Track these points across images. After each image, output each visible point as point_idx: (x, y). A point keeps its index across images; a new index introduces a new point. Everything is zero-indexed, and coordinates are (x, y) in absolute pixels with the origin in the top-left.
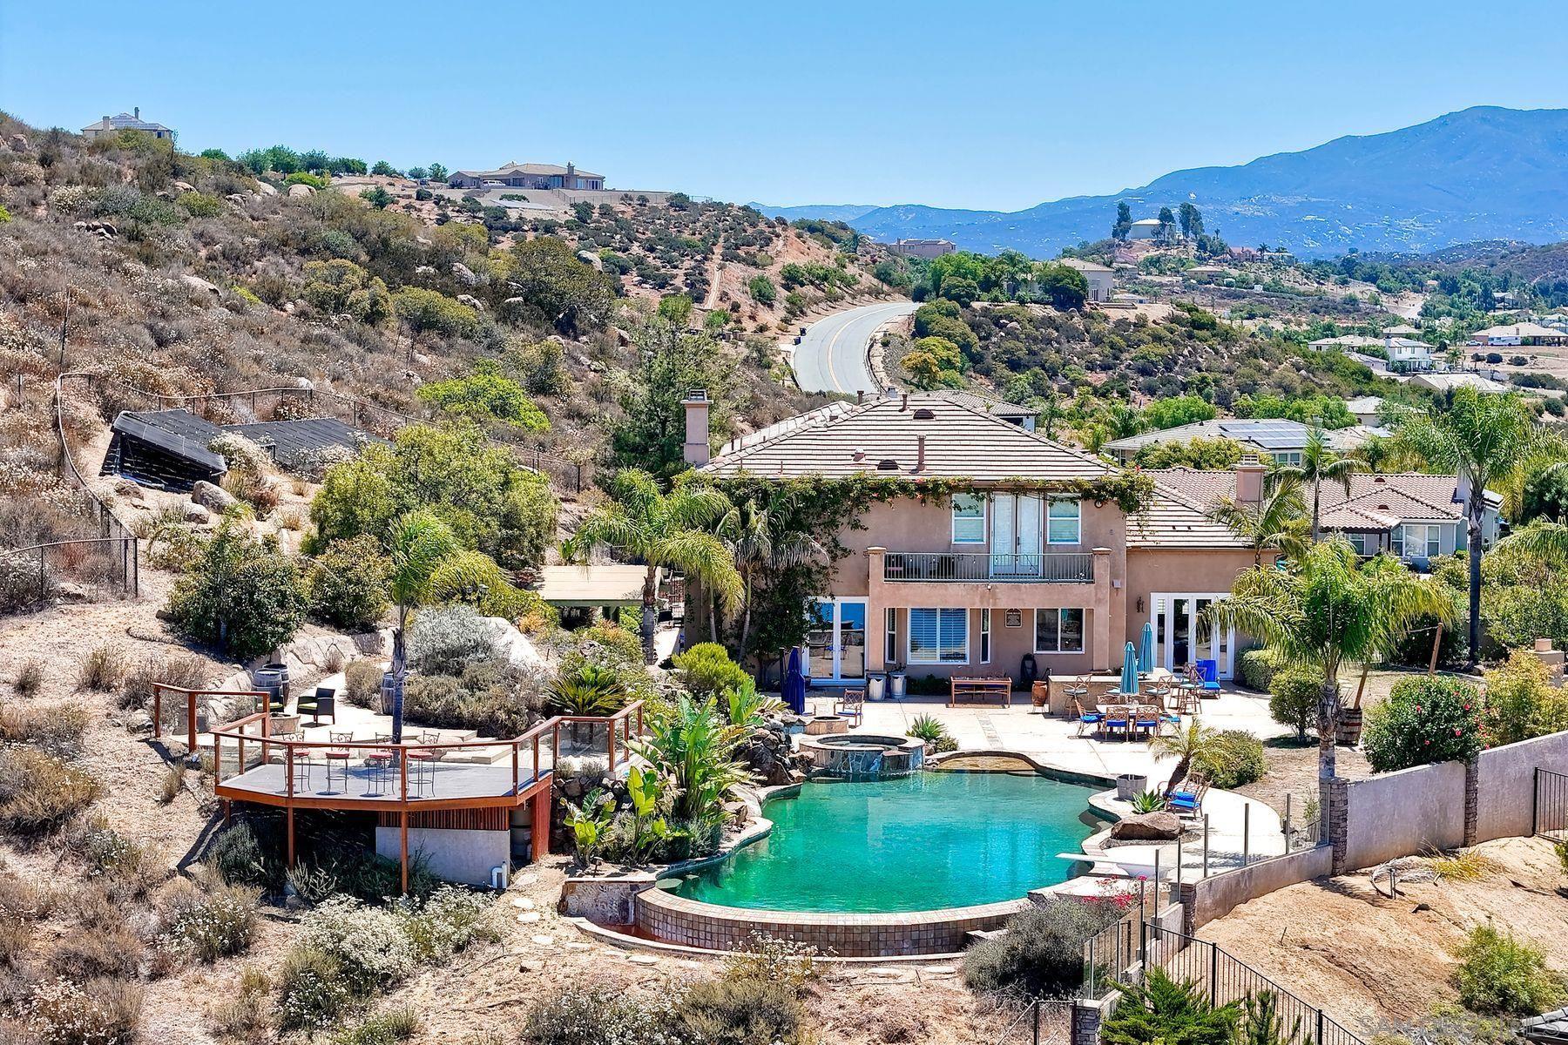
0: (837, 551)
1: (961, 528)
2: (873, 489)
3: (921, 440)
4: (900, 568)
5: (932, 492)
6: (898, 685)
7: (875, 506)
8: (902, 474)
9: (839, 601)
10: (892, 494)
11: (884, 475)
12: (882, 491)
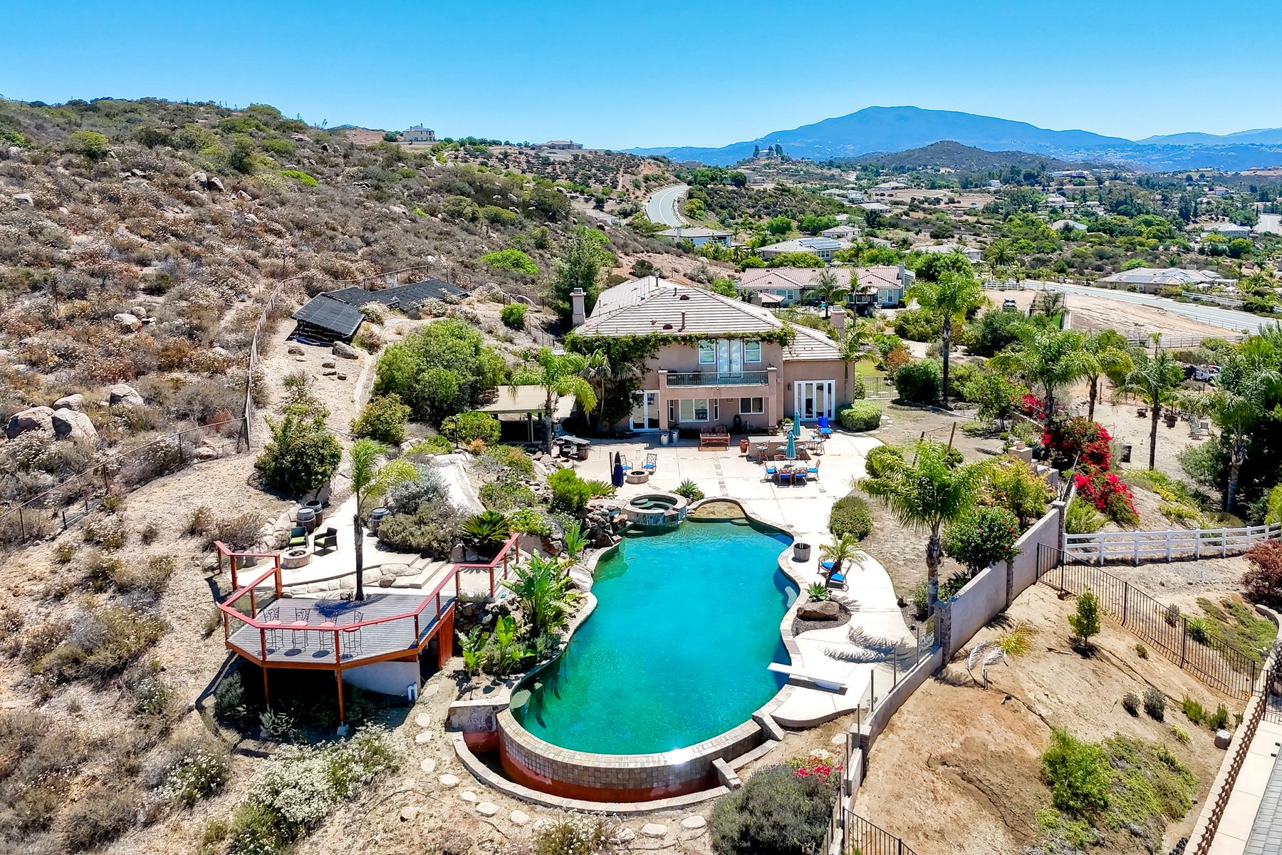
0: (644, 369)
1: (703, 355)
2: (661, 340)
3: (683, 314)
4: (676, 378)
5: (689, 340)
6: (675, 435)
7: (662, 348)
8: (674, 332)
9: (646, 392)
10: (670, 342)
11: (666, 333)
12: (665, 341)
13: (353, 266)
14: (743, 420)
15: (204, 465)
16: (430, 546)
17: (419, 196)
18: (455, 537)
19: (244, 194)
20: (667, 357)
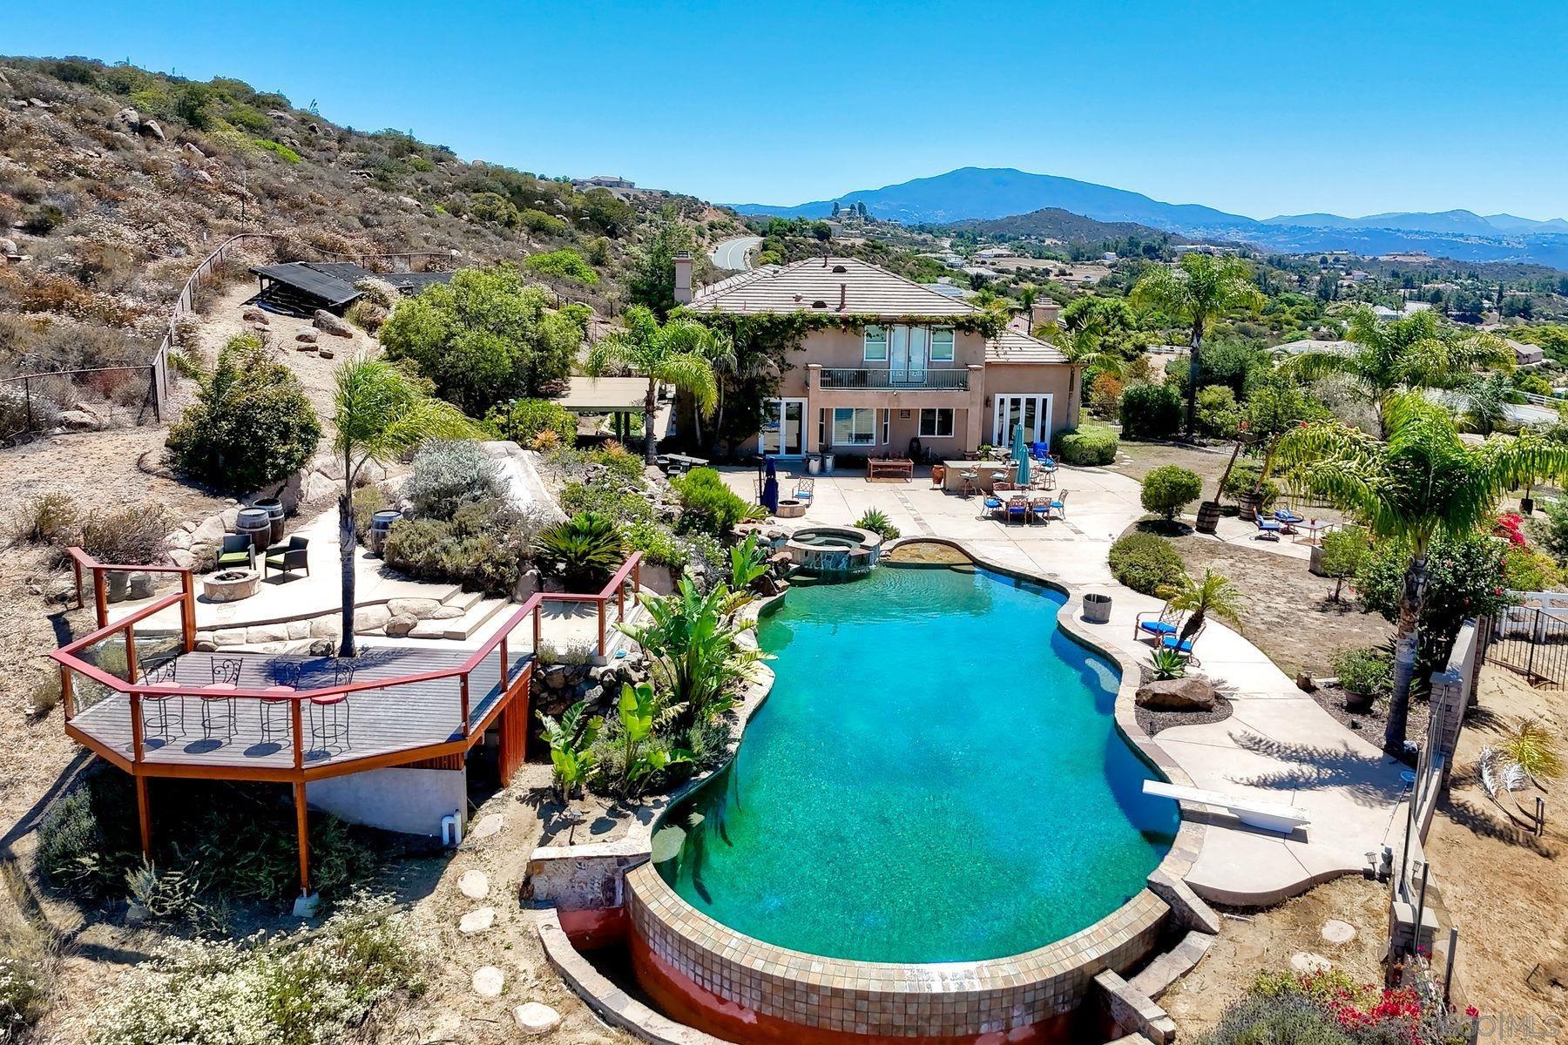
0: (784, 366)
1: (869, 350)
2: (810, 322)
3: (843, 287)
4: (831, 379)
5: (852, 324)
6: (829, 462)
7: (812, 334)
8: (830, 311)
9: (785, 400)
10: (824, 325)
11: (817, 312)
12: (817, 323)
13: (349, 242)
14: (923, 446)
15: (72, 438)
16: (478, 572)
17: (438, 193)
18: (523, 558)
19: (194, 148)
20: (816, 351)
